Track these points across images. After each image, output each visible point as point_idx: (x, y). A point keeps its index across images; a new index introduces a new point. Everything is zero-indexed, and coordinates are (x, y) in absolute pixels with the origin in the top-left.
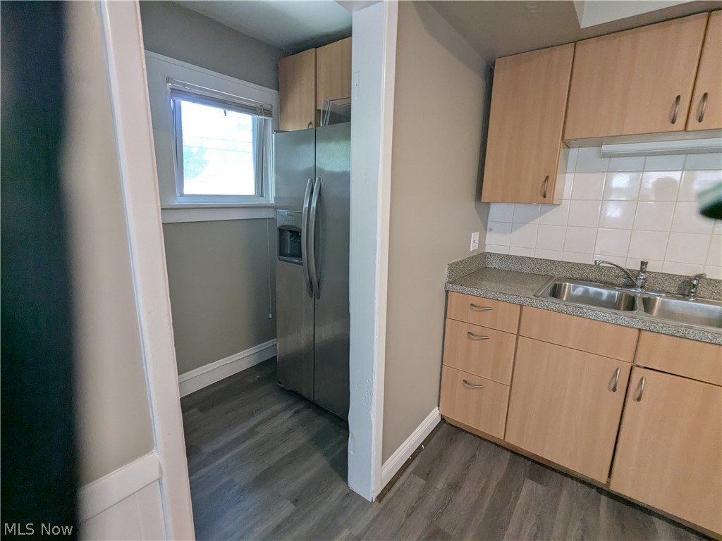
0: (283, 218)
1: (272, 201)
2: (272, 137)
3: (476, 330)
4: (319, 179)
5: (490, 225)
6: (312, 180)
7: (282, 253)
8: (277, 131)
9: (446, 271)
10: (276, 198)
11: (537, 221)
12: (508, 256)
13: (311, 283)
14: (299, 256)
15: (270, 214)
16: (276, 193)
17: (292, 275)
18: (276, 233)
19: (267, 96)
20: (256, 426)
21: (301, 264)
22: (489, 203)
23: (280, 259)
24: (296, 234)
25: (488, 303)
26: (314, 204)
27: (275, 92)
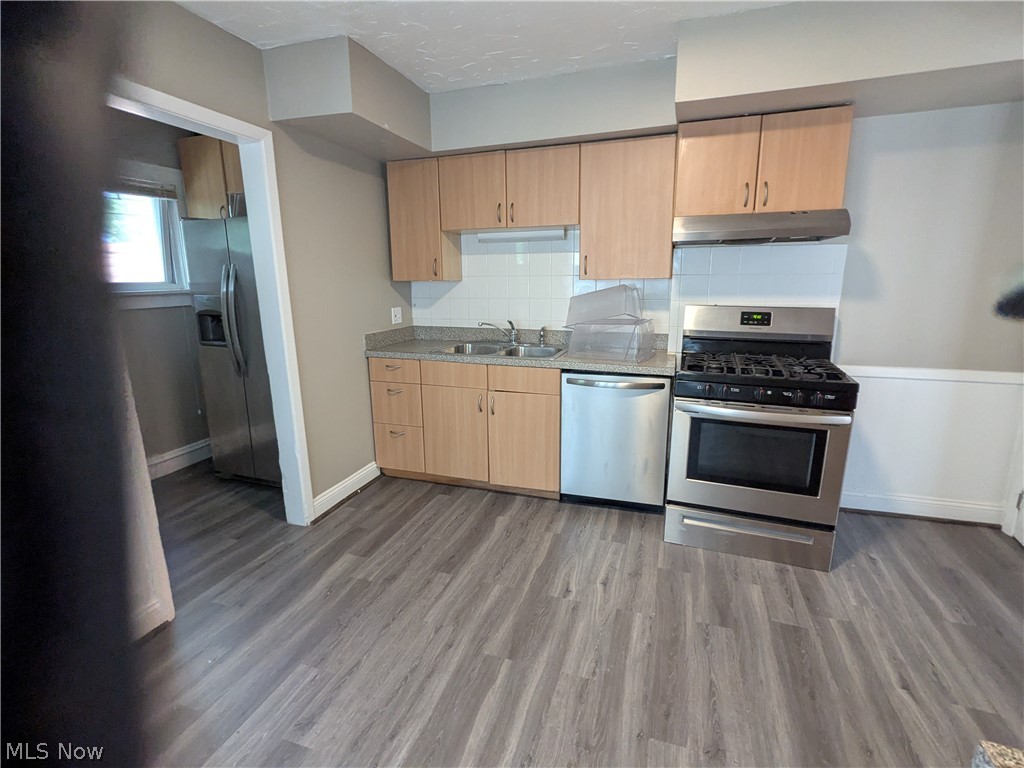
0: (202, 303)
1: (187, 288)
2: (179, 226)
3: (392, 386)
4: (234, 266)
5: (413, 301)
6: (227, 266)
7: (203, 337)
8: (186, 218)
9: (364, 341)
10: (191, 284)
11: (447, 295)
12: (431, 328)
13: (238, 363)
14: (223, 339)
15: (187, 302)
16: (191, 279)
17: (217, 358)
18: (195, 320)
19: (169, 176)
20: (195, 506)
21: (225, 346)
22: (410, 282)
23: (203, 345)
24: (217, 318)
25: (398, 363)
26: (231, 288)
27: (177, 171)
